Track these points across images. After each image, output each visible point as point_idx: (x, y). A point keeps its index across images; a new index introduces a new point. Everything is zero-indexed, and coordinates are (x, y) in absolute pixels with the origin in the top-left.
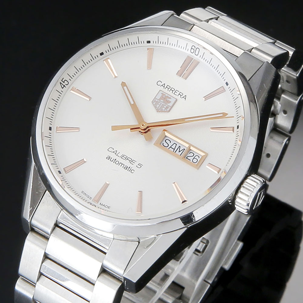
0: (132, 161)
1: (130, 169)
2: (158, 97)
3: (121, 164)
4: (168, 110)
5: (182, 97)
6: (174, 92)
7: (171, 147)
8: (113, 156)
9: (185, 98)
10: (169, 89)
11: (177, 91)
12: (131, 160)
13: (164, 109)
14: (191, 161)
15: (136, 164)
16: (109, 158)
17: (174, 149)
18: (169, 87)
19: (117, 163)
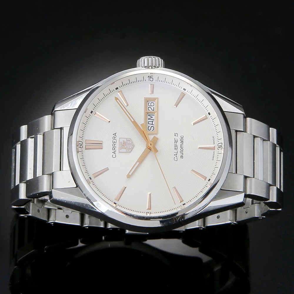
0: (176, 141)
1: (182, 139)
2: (124, 150)
3: (181, 147)
4: (130, 139)
5: (115, 136)
6: (115, 143)
7: (152, 124)
8: (179, 155)
9: (115, 134)
10: (115, 147)
11: (114, 142)
12: (175, 143)
13: (130, 142)
14: (153, 106)
15: (176, 137)
16: (182, 157)
17: (152, 121)
18: (114, 148)
19: (182, 150)
